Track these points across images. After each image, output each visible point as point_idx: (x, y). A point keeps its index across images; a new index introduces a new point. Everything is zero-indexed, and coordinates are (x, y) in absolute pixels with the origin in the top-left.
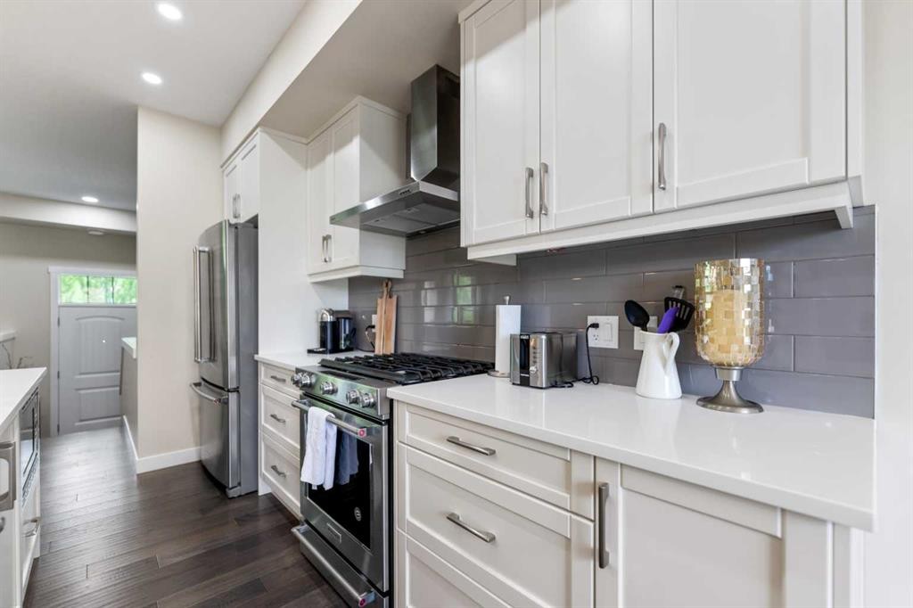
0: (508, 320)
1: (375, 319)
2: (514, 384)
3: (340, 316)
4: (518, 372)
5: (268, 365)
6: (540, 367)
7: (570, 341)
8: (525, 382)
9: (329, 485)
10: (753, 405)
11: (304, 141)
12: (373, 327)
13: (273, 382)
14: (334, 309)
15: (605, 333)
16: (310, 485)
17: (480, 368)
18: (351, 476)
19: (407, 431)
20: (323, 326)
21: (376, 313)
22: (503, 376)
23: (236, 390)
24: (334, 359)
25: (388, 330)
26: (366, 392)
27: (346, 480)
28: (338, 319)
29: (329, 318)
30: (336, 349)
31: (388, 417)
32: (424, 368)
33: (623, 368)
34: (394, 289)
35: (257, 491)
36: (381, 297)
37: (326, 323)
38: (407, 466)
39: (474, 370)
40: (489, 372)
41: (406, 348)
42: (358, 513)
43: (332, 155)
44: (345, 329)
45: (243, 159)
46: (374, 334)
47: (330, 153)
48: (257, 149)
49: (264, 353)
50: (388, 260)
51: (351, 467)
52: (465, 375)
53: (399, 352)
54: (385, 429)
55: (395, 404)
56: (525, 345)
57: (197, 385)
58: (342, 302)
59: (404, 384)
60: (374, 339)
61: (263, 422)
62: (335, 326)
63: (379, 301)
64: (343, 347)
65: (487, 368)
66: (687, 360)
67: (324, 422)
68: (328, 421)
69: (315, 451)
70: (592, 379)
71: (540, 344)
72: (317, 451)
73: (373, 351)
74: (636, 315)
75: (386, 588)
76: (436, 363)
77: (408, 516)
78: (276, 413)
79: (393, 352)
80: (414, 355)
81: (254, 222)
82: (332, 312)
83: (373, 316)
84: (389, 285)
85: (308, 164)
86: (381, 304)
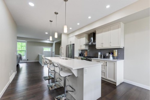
0: (99, 54)
1: (85, 53)
5: (76, 57)
6: (102, 57)
7: (105, 55)
10: (117, 59)
11: (78, 36)
14: (81, 52)
15: (107, 55)
20: (80, 54)
30: (81, 56)
33: (109, 57)
40: (98, 58)
45: (72, 38)
46: (85, 55)
48: (74, 37)
50: (87, 48)
55: (92, 59)
56: (101, 55)
62: (81, 54)
66: (113, 56)
70: (106, 58)
71: (102, 55)
74: (110, 53)
79: (87, 56)
81: (74, 44)
84: (87, 50)
85: (78, 39)
86: (86, 52)
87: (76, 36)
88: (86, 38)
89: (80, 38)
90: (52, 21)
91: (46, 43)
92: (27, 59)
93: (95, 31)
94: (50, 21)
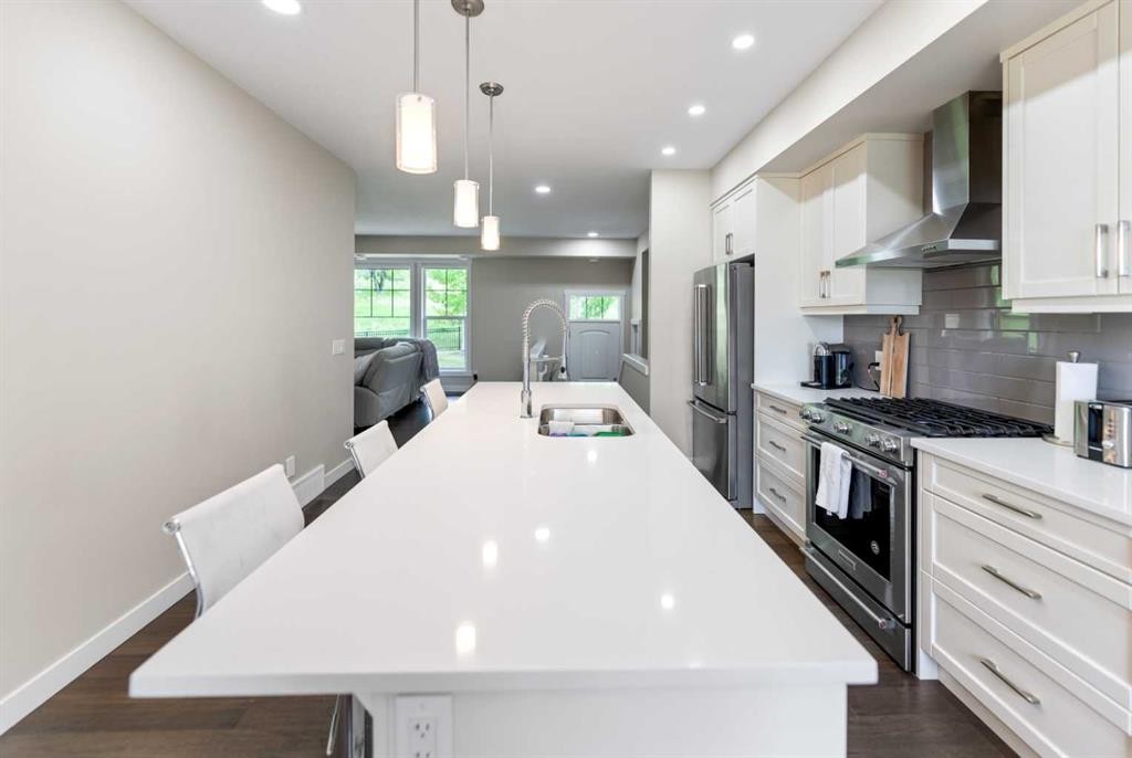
1: (879, 356)
2: (1079, 456)
3: (836, 350)
4: (1086, 445)
5: (764, 394)
6: (1119, 443)
8: (1096, 456)
9: (843, 515)
11: (798, 175)
12: (878, 364)
13: (772, 412)
14: (829, 343)
16: (824, 511)
17: (1030, 430)
18: (865, 513)
19: (934, 481)
20: (818, 361)
21: (881, 350)
22: (1065, 444)
23: (734, 414)
24: (838, 398)
25: (897, 370)
26: (888, 438)
27: (859, 515)
28: (834, 353)
29: (824, 352)
30: (831, 385)
31: (912, 464)
32: (953, 423)
34: (906, 325)
35: (752, 509)
36: (888, 334)
37: (821, 357)
38: (934, 515)
39: (1021, 432)
40: (1046, 436)
41: (922, 392)
42: (875, 547)
43: (832, 190)
44: (842, 363)
45: (736, 200)
46: (880, 372)
47: (829, 187)
48: (754, 192)
49: (760, 383)
50: (903, 298)
51: (865, 506)
52: (1010, 436)
53: (913, 398)
54: (908, 475)
55: (920, 455)
56: (1096, 415)
57: (693, 402)
58: (836, 335)
59: (929, 436)
60: (879, 377)
61: (759, 447)
62: (831, 361)
63: (886, 336)
64: (839, 383)
65: (1043, 431)
67: (840, 458)
68: (844, 458)
69: (830, 481)
71: (1120, 417)
72: (833, 483)
73: (878, 391)
75: (908, 620)
76: (967, 417)
77: (934, 560)
78: (774, 440)
79: (904, 395)
80: (935, 402)
81: (750, 261)
82: (828, 346)
83: (877, 353)
84: (899, 323)
85: (801, 197)
86: (889, 341)
87: (762, 172)
88: (875, 174)
89: (819, 191)
90: (498, 90)
91: (585, 260)
92: (471, 375)
93: (995, 68)
94: (485, 89)
